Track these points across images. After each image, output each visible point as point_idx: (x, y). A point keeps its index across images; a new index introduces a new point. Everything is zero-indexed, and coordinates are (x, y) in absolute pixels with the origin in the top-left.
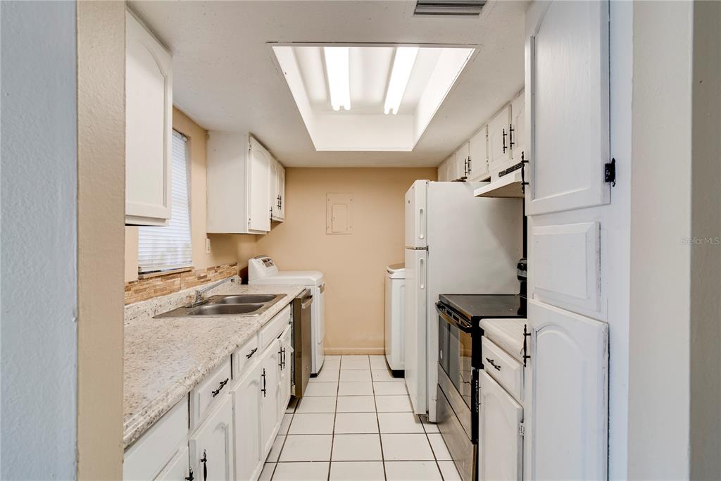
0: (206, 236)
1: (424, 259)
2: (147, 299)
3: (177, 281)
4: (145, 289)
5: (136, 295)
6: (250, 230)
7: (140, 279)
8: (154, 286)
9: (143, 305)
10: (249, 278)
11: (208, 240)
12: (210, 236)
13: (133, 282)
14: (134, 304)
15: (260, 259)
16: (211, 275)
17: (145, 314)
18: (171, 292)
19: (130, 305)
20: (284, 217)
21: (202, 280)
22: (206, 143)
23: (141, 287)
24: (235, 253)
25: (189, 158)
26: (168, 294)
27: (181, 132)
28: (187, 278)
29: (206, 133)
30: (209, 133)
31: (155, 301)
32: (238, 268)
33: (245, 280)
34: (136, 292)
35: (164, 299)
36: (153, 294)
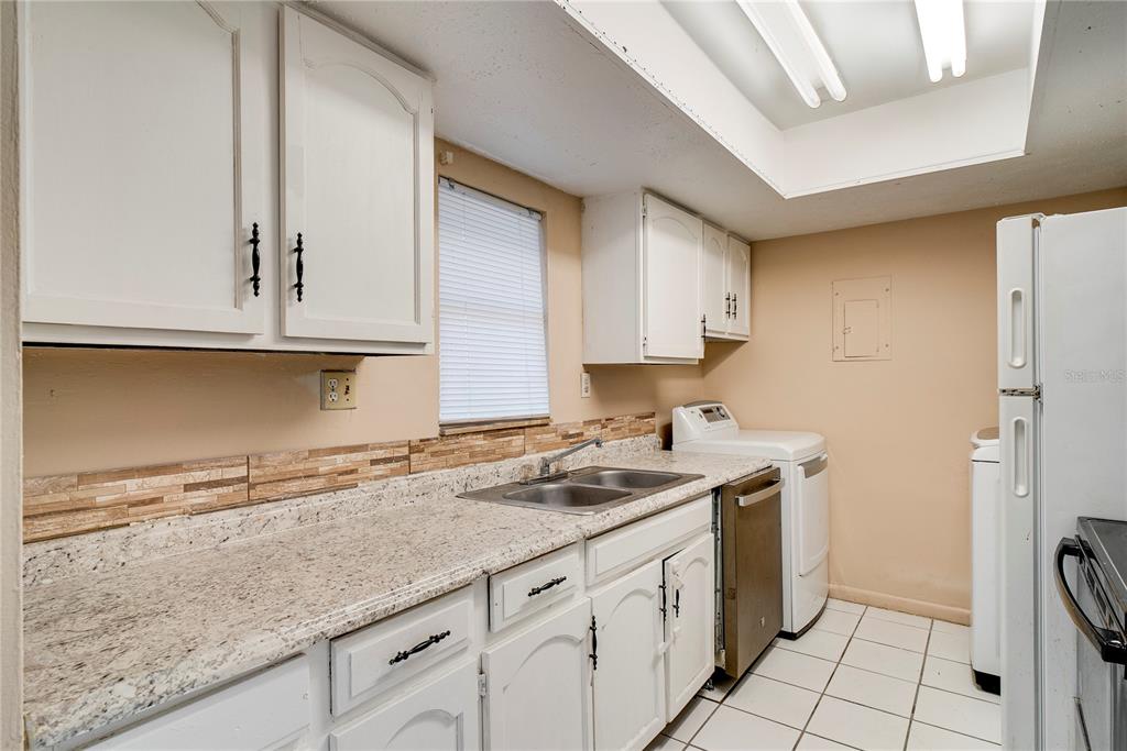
0: (582, 369)
1: (1027, 420)
2: (457, 466)
3: (517, 441)
4: (452, 451)
5: (435, 459)
6: (646, 357)
7: (442, 435)
8: (471, 447)
9: (443, 475)
10: (674, 441)
11: (585, 376)
12: (588, 368)
13: (428, 440)
14: (430, 473)
15: (697, 409)
16: (593, 432)
17: (447, 489)
18: (505, 457)
19: (423, 474)
20: (749, 334)
21: (571, 440)
22: (580, 217)
23: (443, 448)
24: (653, 396)
25: (546, 245)
26: (499, 459)
27: (528, 206)
28: (538, 437)
29: (577, 203)
30: (585, 201)
31: (471, 471)
32: (658, 422)
33: (667, 444)
34: (433, 454)
35: (486, 469)
36: (467, 459)
